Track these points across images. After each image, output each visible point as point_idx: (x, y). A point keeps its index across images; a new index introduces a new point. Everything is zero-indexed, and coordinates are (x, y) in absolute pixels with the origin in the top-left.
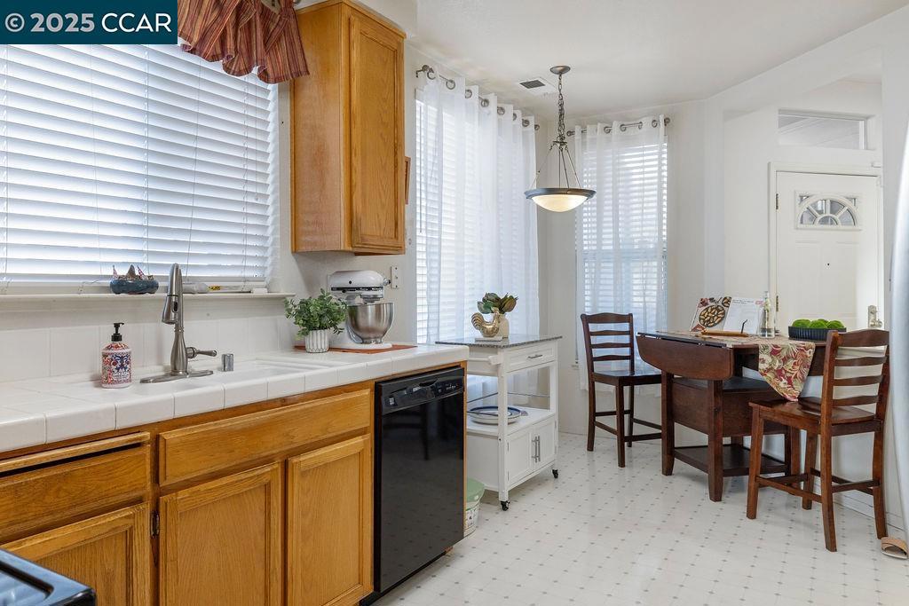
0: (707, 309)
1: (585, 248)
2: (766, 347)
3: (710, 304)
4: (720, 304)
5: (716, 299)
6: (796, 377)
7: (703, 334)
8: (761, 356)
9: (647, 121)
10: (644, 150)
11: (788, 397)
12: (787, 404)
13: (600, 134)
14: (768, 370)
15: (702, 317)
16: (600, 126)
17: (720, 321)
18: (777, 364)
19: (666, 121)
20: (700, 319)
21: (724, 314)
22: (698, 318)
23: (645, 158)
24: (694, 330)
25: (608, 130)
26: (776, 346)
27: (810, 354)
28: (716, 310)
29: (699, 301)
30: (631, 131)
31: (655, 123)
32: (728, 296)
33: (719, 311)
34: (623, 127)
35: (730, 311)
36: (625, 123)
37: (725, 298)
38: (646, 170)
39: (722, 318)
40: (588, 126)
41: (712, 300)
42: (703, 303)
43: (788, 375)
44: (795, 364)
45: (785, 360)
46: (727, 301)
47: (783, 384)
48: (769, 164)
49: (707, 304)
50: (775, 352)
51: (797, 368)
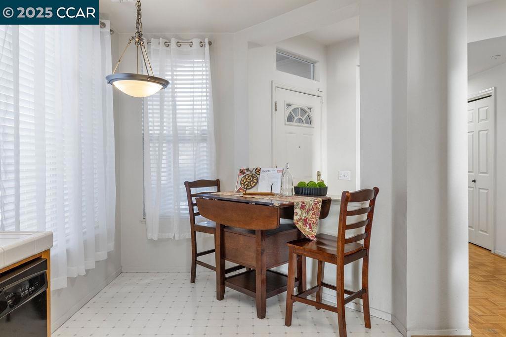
0: (245, 176)
1: (151, 132)
2: (298, 204)
3: (247, 173)
4: (254, 173)
5: (251, 169)
6: (313, 223)
7: (244, 194)
8: (295, 210)
9: (196, 42)
10: (193, 63)
11: (311, 238)
12: (310, 243)
13: (162, 47)
14: (299, 220)
15: (243, 182)
16: (161, 40)
17: (255, 185)
18: (304, 215)
19: (210, 43)
20: (241, 184)
21: (257, 179)
22: (239, 182)
23: (195, 69)
24: (238, 191)
25: (167, 44)
26: (303, 203)
27: (319, 206)
28: (251, 177)
29: (239, 171)
30: (185, 48)
31: (202, 44)
32: (258, 167)
33: (253, 177)
34: (179, 44)
35: (261, 177)
36: (180, 41)
37: (257, 169)
38: (195, 77)
39: (257, 183)
40: (152, 39)
41: (247, 170)
42: (242, 172)
43: (310, 222)
44: (313, 214)
45: (308, 212)
46: (258, 171)
47: (307, 229)
48: (272, 82)
49: (244, 173)
50: (303, 207)
51: (314, 216)
